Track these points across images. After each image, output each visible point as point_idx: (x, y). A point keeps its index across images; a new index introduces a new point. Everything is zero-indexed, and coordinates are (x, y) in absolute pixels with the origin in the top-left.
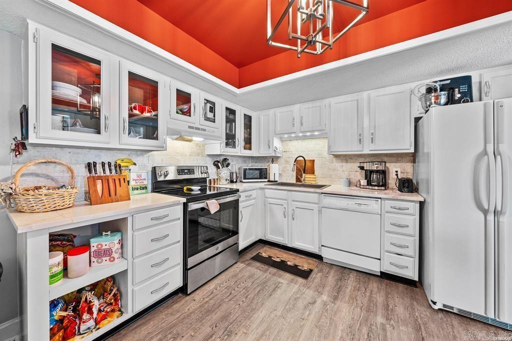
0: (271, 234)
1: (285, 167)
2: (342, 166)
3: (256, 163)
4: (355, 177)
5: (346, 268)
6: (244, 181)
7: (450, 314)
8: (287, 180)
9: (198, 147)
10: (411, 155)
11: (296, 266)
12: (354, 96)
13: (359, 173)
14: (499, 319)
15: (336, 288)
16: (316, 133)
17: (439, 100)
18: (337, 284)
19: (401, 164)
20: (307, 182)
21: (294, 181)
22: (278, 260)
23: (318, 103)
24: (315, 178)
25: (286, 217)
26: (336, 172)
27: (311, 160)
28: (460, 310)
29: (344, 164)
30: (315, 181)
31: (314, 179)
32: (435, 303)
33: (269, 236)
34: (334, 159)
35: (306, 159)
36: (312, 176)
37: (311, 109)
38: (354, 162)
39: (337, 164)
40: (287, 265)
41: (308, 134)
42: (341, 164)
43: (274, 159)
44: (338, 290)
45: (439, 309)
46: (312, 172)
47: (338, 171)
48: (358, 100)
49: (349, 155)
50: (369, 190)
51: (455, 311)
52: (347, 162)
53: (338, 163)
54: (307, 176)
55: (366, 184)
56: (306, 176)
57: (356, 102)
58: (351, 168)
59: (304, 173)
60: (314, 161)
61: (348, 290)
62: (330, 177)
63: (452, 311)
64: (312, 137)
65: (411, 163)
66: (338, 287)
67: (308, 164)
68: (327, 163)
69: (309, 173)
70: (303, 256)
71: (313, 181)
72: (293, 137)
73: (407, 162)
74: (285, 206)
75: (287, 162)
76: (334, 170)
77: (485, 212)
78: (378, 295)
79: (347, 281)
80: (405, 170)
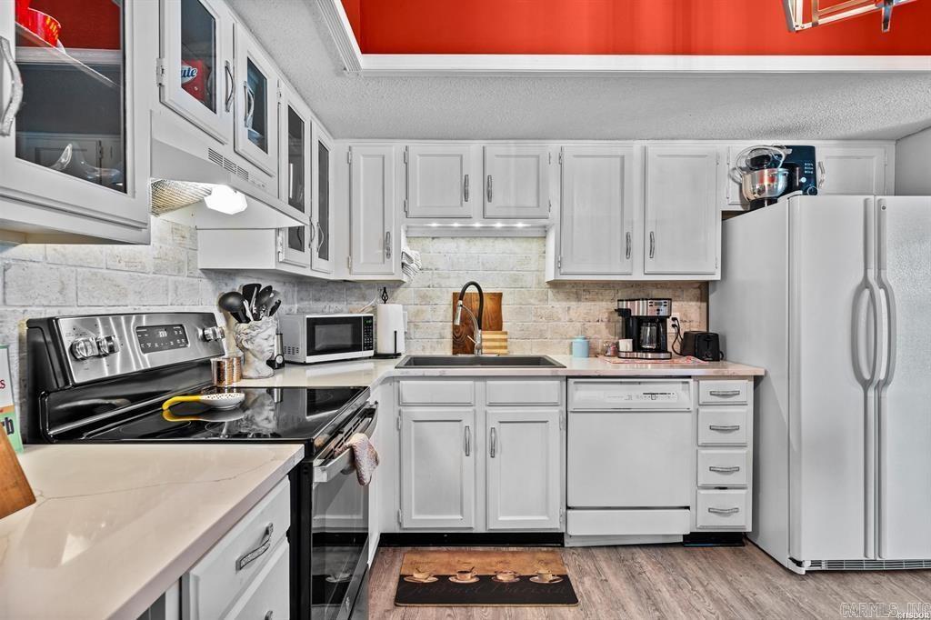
0: (419, 511)
1: (418, 313)
2: (569, 308)
3: (317, 300)
4: (595, 333)
5: (615, 546)
6: (310, 359)
7: (817, 575)
8: (424, 349)
9: (178, 239)
10: (697, 285)
11: (525, 579)
12: (617, 147)
13: (604, 324)
14: (880, 557)
15: (644, 601)
16: (520, 225)
17: (775, 183)
18: (637, 591)
19: (682, 303)
20: (486, 354)
21: (447, 351)
22: (469, 579)
23: (532, 147)
24: (506, 340)
25: (472, 453)
26: (555, 323)
27: (494, 294)
28: (830, 563)
29: (573, 304)
30: (506, 347)
31: (503, 344)
32: (799, 564)
33: (415, 517)
34: (550, 293)
35: (484, 291)
36: (498, 336)
37: (513, 160)
38: (594, 300)
39: (558, 306)
40: (502, 584)
41: (499, 225)
42: (565, 304)
43: (386, 291)
44: (650, 602)
45: (808, 572)
46: (497, 325)
47: (559, 320)
48: (623, 157)
49: (584, 283)
50: (641, 361)
51: (824, 567)
52: (578, 299)
53: (558, 301)
54: (487, 335)
55: (630, 347)
56: (484, 337)
57: (618, 160)
58: (587, 314)
59: (480, 328)
60: (500, 295)
61: (667, 596)
62: (541, 337)
63: (819, 568)
64: (507, 235)
65: (697, 301)
66: (644, 596)
67: (488, 304)
68: (532, 301)
69: (491, 328)
70: (515, 549)
71: (501, 347)
72: (457, 230)
73: (691, 300)
74: (468, 422)
75: (425, 299)
76: (550, 318)
77: (866, 385)
78: (713, 583)
79: (644, 575)
80: (687, 317)
